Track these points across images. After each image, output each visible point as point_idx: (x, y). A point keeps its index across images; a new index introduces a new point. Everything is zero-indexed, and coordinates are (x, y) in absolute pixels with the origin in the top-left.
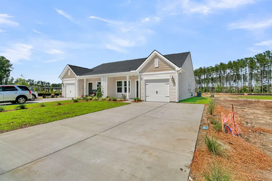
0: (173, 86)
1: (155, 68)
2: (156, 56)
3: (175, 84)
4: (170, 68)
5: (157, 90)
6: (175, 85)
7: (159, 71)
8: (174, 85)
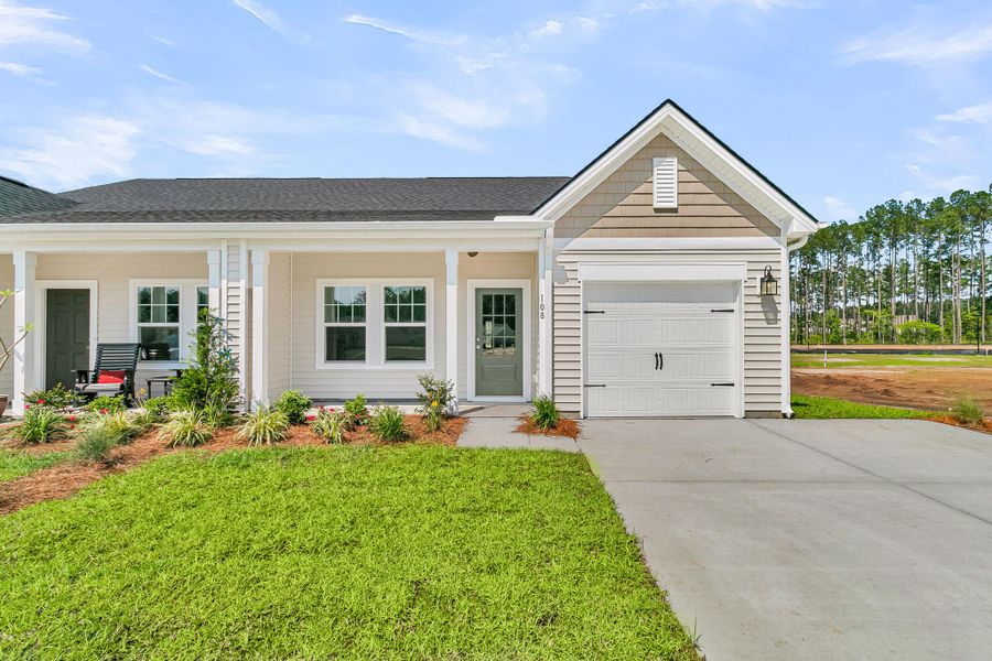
0: (764, 324)
1: (657, 210)
2: (662, 145)
3: (776, 312)
4: (746, 223)
5: (659, 347)
6: (776, 320)
7: (681, 230)
8: (771, 316)
